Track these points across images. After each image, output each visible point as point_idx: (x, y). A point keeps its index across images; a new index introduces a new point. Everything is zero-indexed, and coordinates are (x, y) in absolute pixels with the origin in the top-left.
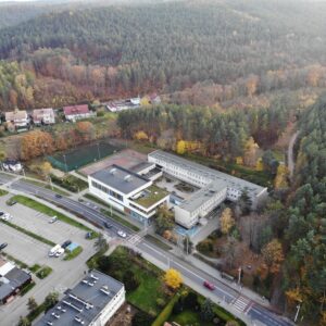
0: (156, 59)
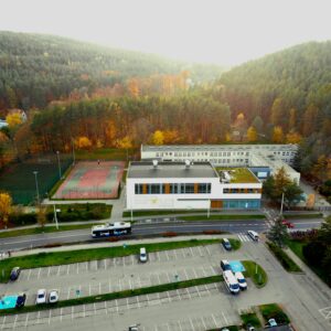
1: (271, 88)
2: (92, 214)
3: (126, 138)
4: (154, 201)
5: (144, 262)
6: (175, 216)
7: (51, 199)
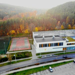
1: (65, 14)
2: (26, 56)
3: (27, 30)
4: (45, 50)
5: (52, 72)
6: (53, 54)
7: (9, 52)
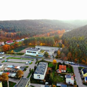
0: (24, 31)
4: (29, 54)
7: (19, 52)
